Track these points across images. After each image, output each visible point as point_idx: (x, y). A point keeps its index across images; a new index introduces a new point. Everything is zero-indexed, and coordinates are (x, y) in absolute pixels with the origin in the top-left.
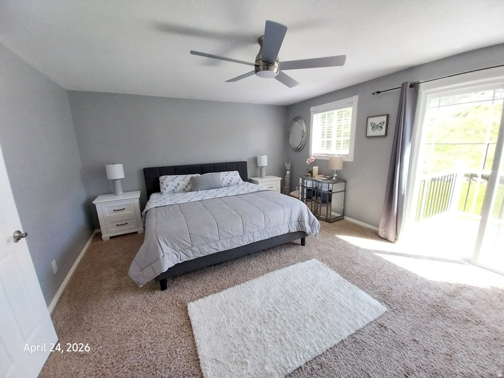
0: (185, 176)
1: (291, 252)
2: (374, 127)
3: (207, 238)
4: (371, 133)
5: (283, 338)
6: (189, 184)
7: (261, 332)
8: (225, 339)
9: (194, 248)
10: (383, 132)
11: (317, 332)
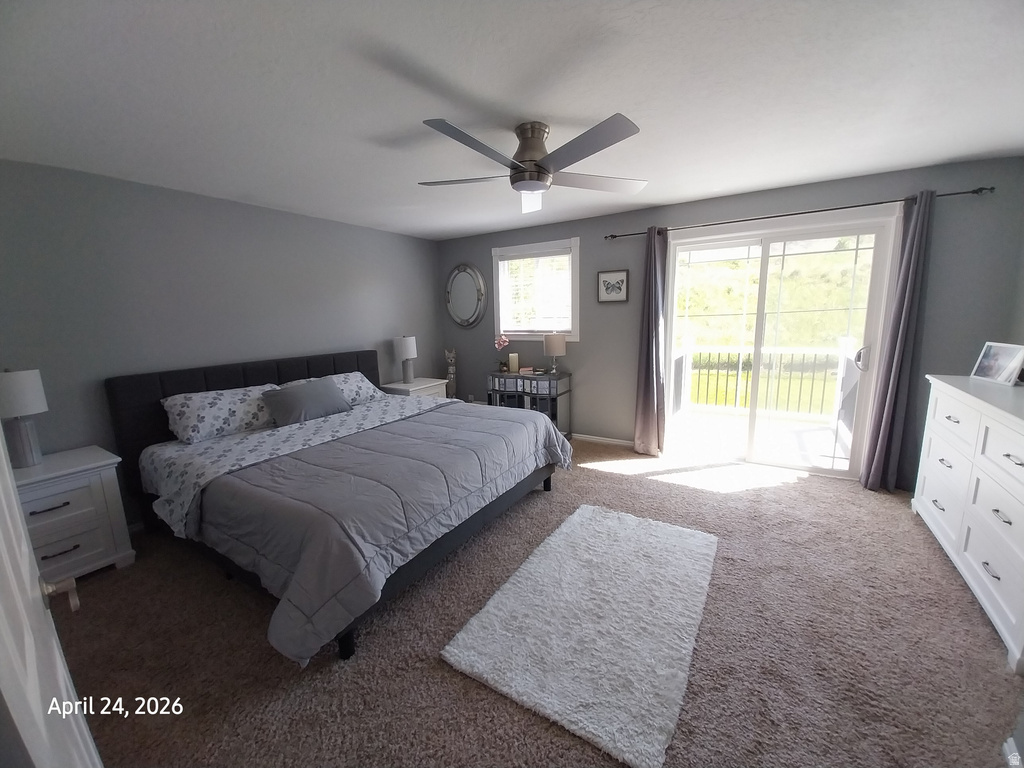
0: (240, 391)
1: (539, 506)
2: (609, 287)
3: (432, 505)
4: (604, 296)
5: (643, 625)
6: (260, 409)
7: (609, 633)
8: (567, 671)
9: (413, 534)
10: (622, 296)
11: (675, 596)
